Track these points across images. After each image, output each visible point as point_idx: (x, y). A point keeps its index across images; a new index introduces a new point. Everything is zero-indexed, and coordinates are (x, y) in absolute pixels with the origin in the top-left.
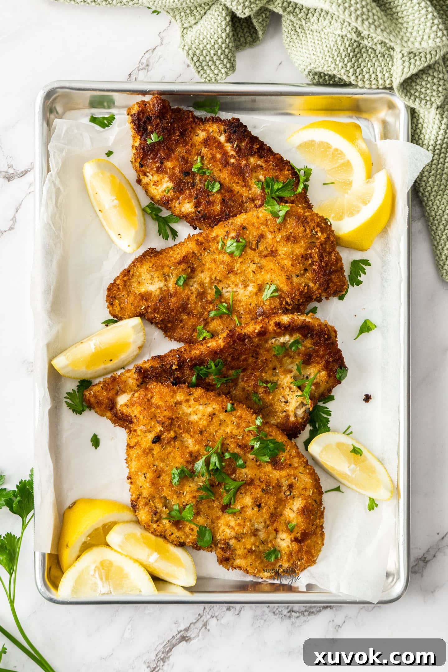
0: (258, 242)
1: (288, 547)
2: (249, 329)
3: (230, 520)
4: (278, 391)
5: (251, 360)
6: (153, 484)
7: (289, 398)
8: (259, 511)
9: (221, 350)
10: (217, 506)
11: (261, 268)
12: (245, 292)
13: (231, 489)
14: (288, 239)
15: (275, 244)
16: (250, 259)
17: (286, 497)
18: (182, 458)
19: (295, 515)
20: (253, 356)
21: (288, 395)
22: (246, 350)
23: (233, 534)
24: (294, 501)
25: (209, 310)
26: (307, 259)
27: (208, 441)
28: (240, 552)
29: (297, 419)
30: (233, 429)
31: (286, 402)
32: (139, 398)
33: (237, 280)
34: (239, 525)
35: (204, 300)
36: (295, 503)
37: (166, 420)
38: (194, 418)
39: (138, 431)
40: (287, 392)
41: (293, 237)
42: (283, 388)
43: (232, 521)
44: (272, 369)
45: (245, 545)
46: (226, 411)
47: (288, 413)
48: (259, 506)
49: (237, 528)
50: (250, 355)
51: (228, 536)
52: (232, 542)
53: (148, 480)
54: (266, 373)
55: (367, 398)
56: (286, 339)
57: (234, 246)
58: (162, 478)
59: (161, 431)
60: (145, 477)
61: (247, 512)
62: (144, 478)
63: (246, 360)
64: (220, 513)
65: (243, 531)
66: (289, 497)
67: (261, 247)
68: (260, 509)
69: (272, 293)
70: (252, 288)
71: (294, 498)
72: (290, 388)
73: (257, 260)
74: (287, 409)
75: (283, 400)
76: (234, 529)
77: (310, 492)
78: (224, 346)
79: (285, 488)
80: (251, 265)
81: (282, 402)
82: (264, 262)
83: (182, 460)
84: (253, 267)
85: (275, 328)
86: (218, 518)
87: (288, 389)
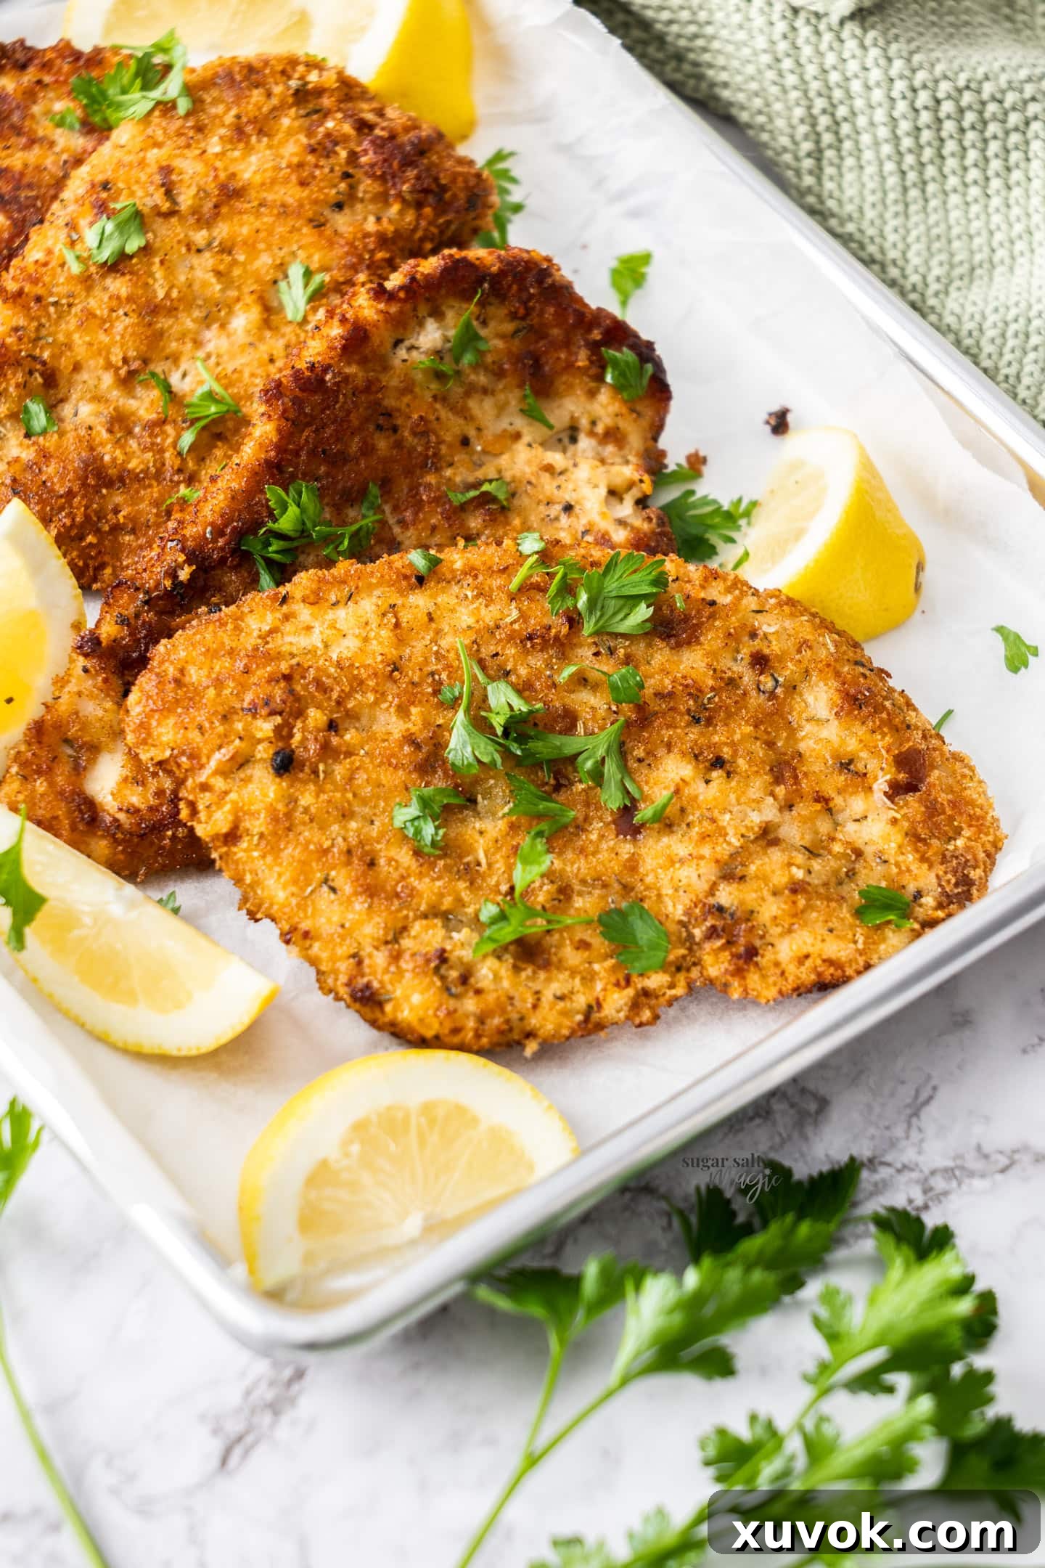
0: (169, 193)
1: (894, 822)
2: (311, 352)
3: (669, 847)
4: (524, 501)
5: (382, 444)
6: (371, 891)
7: (568, 497)
8: (729, 774)
9: (280, 448)
10: (602, 837)
11: (226, 249)
12: (233, 338)
13: (603, 759)
14: (239, 133)
15: (218, 164)
16: (179, 242)
17: (772, 695)
18: (396, 767)
19: (836, 722)
20: (379, 428)
21: (559, 487)
22: (349, 412)
23: (709, 871)
24: (801, 695)
25: (169, 440)
26: (329, 154)
27: (433, 674)
28: (770, 909)
29: (633, 528)
30: (477, 609)
31: (568, 508)
32: (149, 697)
33: (189, 324)
34: (704, 837)
35: (137, 430)
36: (810, 699)
37: (268, 689)
38: (345, 648)
39: (213, 781)
40: (548, 485)
41: (249, 122)
42: (529, 483)
43: (677, 845)
44: (458, 444)
45: (765, 879)
46: (421, 580)
47: (596, 529)
48: (718, 763)
49: (706, 851)
50: (371, 427)
51: (703, 886)
52: (727, 896)
53: (348, 889)
54: (451, 465)
55: (780, 424)
56: (431, 336)
57: (111, 234)
58: (382, 862)
59: (278, 729)
60: (333, 890)
61: (696, 797)
62: (332, 896)
63: (367, 450)
64: (626, 849)
65: (729, 844)
66: (779, 690)
67: (186, 199)
68: (728, 767)
69: (306, 285)
70: (243, 320)
71: (795, 688)
72: (549, 469)
73: (200, 237)
74: (584, 521)
75: (556, 509)
76: (702, 857)
77: (824, 645)
78: (279, 431)
79: (748, 678)
80: (195, 260)
81: (557, 519)
82: (222, 230)
83: (401, 772)
84: (208, 260)
85: (382, 306)
86: (632, 865)
87: (546, 477)
